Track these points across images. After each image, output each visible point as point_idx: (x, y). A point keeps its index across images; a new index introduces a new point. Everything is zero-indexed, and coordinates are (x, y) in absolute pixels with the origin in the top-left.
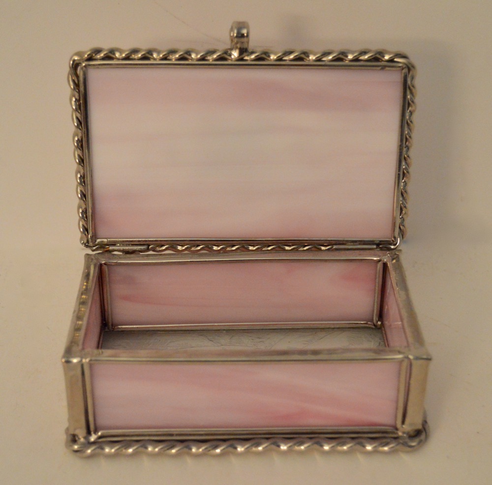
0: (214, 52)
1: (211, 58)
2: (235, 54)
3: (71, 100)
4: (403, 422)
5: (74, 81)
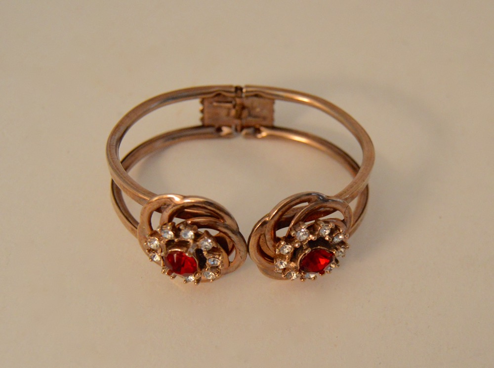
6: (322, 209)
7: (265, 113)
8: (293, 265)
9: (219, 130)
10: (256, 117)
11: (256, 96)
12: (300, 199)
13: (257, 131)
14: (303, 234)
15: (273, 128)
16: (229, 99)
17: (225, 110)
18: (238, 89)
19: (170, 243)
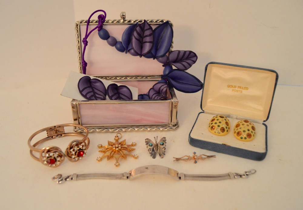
0: (115, 20)
1: (115, 22)
2: (122, 21)
3: (76, 35)
4: (171, 122)
5: (77, 30)
6: (79, 143)
7: (62, 131)
8: (76, 156)
9: (52, 137)
10: (61, 132)
11: (59, 127)
12: (73, 142)
13: (61, 135)
14: (76, 149)
15: (65, 134)
16: (53, 129)
17: (53, 133)
18: (55, 126)
19: (48, 157)
